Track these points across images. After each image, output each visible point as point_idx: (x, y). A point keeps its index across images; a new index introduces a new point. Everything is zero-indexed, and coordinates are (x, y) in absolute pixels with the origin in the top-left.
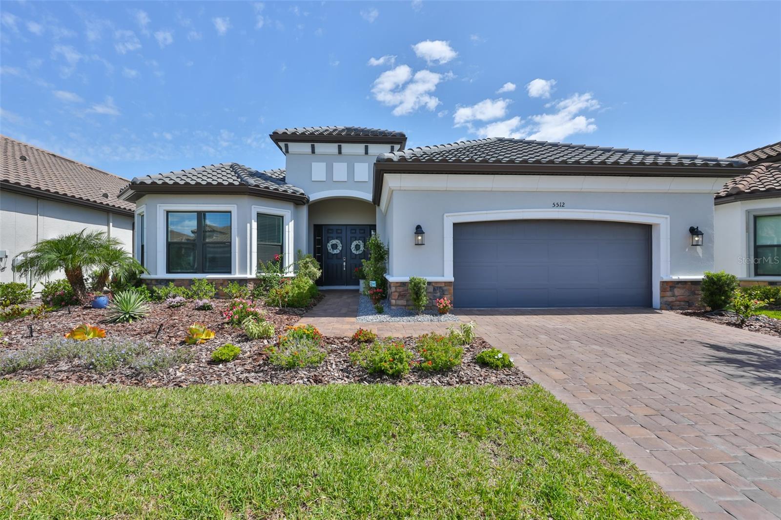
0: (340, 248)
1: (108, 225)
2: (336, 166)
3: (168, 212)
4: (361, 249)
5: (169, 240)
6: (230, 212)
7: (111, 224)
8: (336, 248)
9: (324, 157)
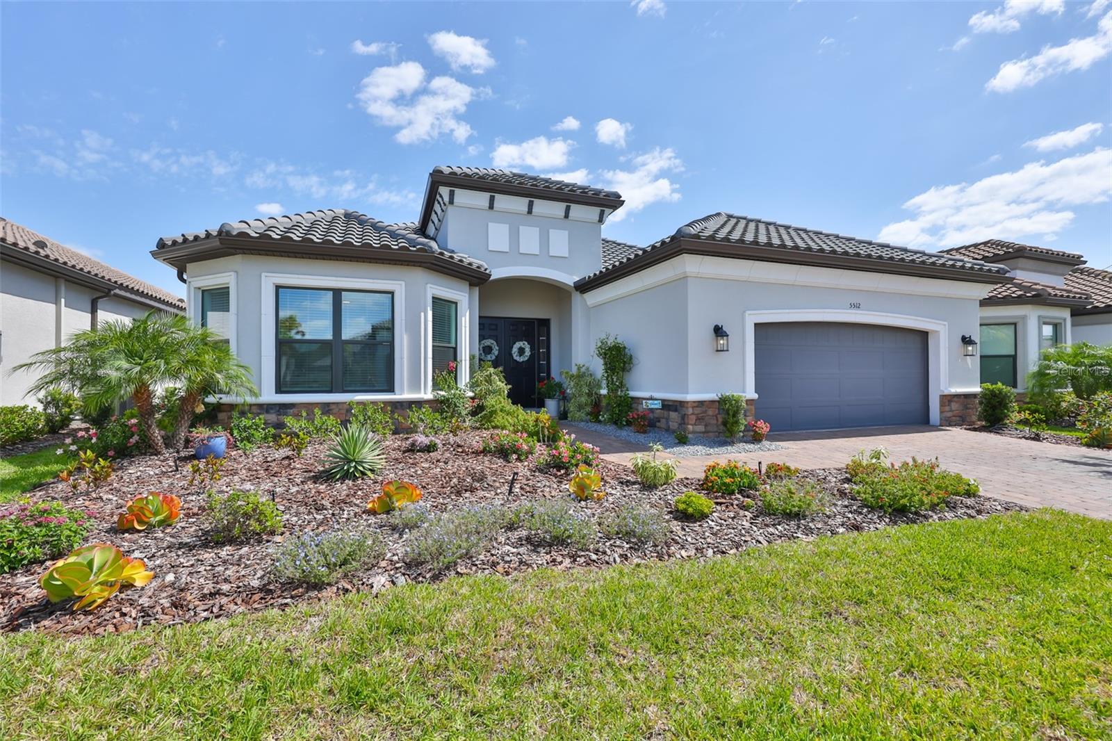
0: (496, 353)
1: (57, 303)
2: (523, 230)
3: (278, 288)
4: (526, 354)
5: (281, 336)
6: (392, 293)
7: (63, 300)
8: (490, 353)
9: (507, 216)
